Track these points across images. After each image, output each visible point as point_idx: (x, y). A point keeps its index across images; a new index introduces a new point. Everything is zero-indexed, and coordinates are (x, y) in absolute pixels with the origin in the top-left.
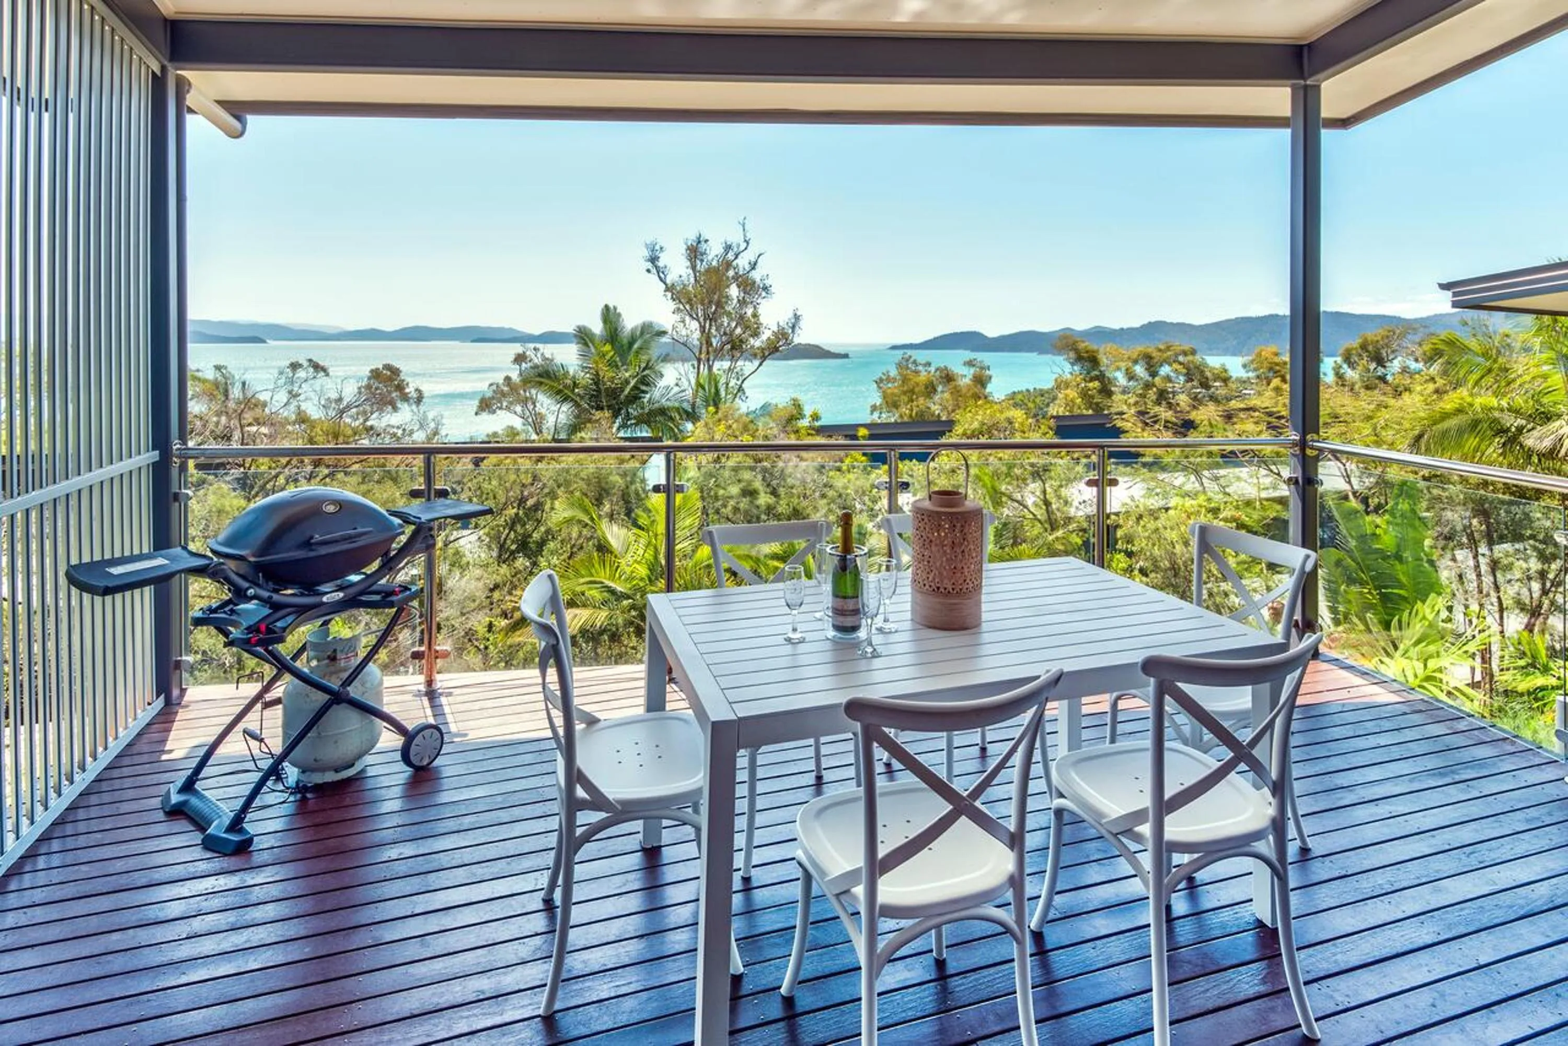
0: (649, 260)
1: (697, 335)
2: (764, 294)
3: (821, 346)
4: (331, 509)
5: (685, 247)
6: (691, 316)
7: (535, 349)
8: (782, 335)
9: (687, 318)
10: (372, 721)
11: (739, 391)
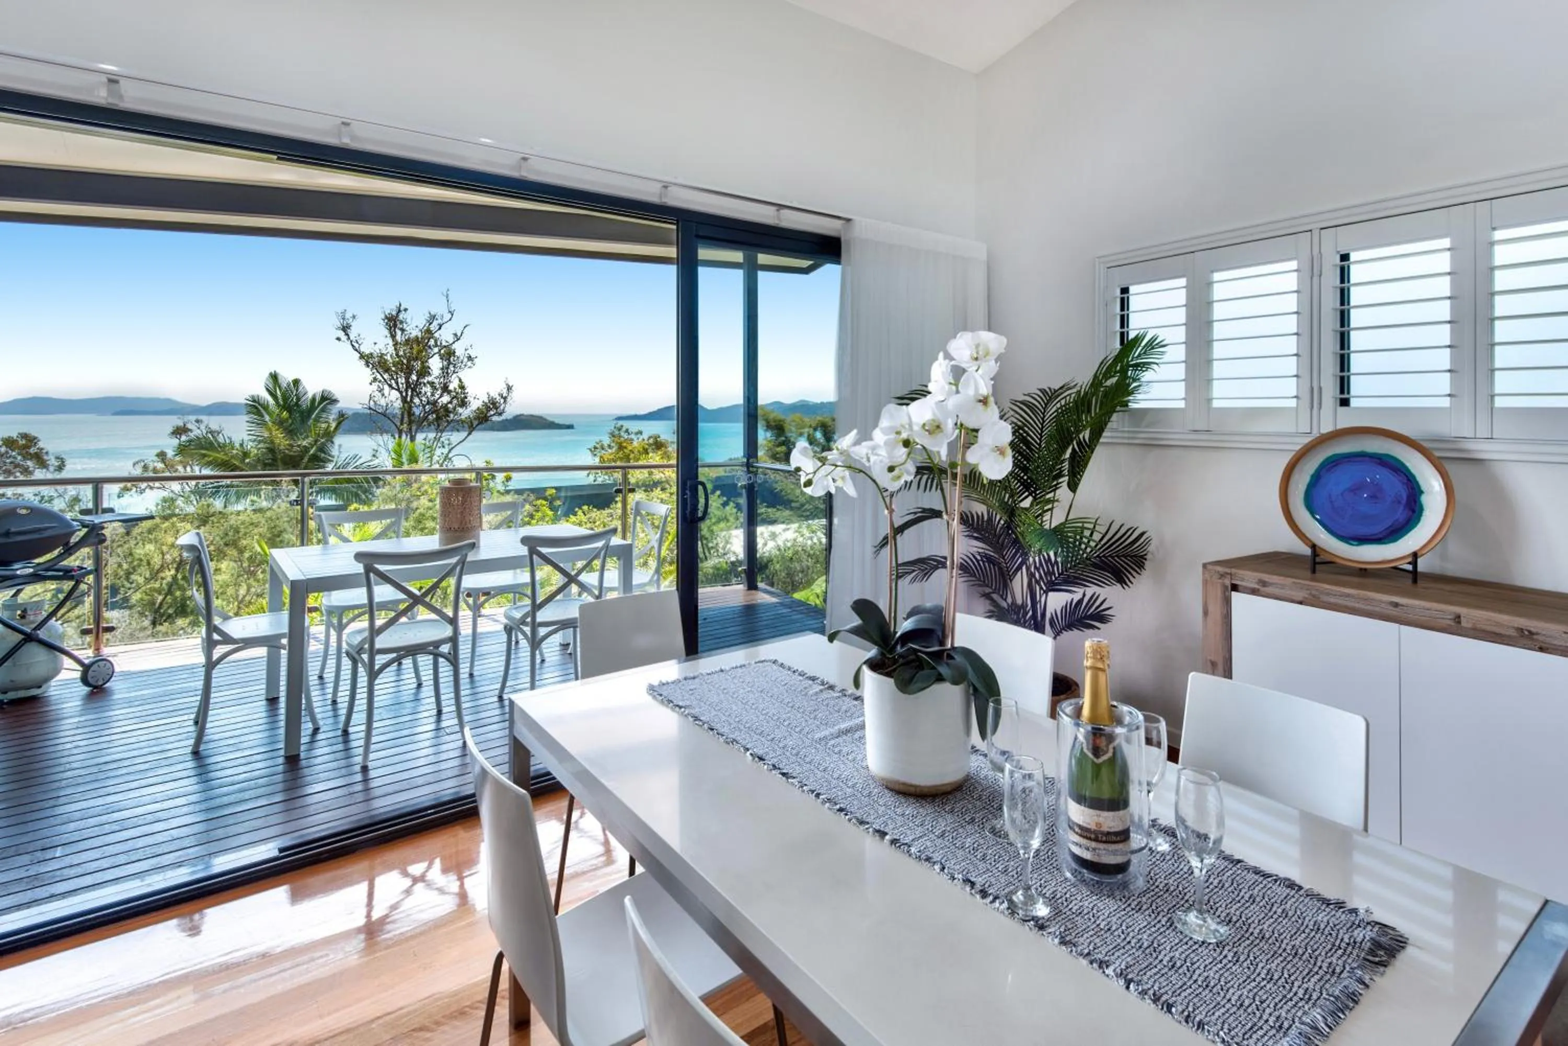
0: (338, 328)
1: (398, 404)
2: (469, 364)
3: (545, 417)
4: (24, 512)
5: (383, 317)
6: (390, 386)
7: (197, 421)
8: (493, 404)
9: (386, 388)
10: (56, 656)
11: (445, 460)
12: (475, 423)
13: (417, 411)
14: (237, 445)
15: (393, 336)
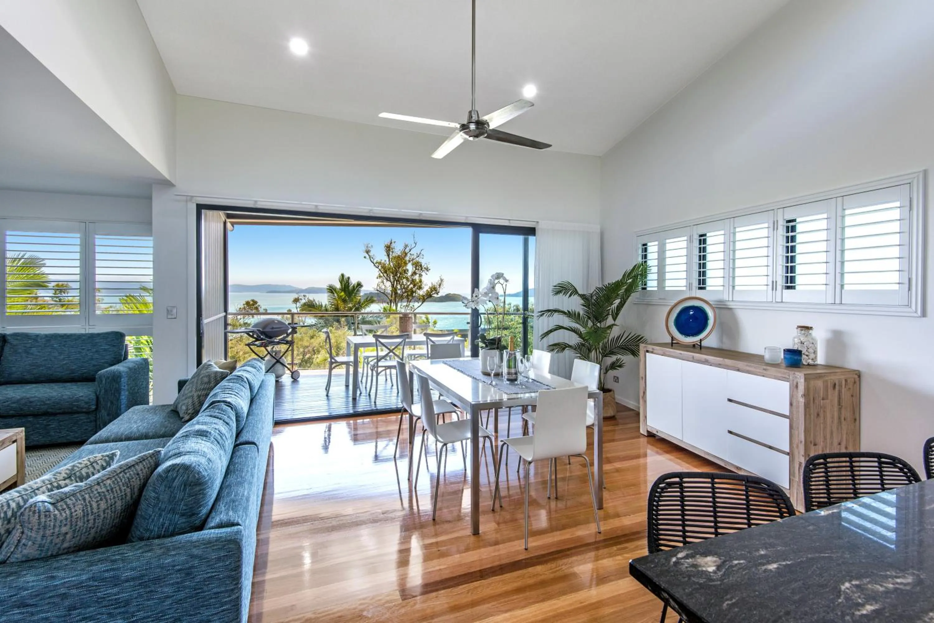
0: (365, 252)
1: (390, 288)
2: (425, 270)
5: (384, 246)
6: (387, 279)
7: (304, 296)
8: (434, 289)
9: (385, 281)
12: (426, 297)
13: (399, 292)
14: (324, 306)
15: (388, 256)
